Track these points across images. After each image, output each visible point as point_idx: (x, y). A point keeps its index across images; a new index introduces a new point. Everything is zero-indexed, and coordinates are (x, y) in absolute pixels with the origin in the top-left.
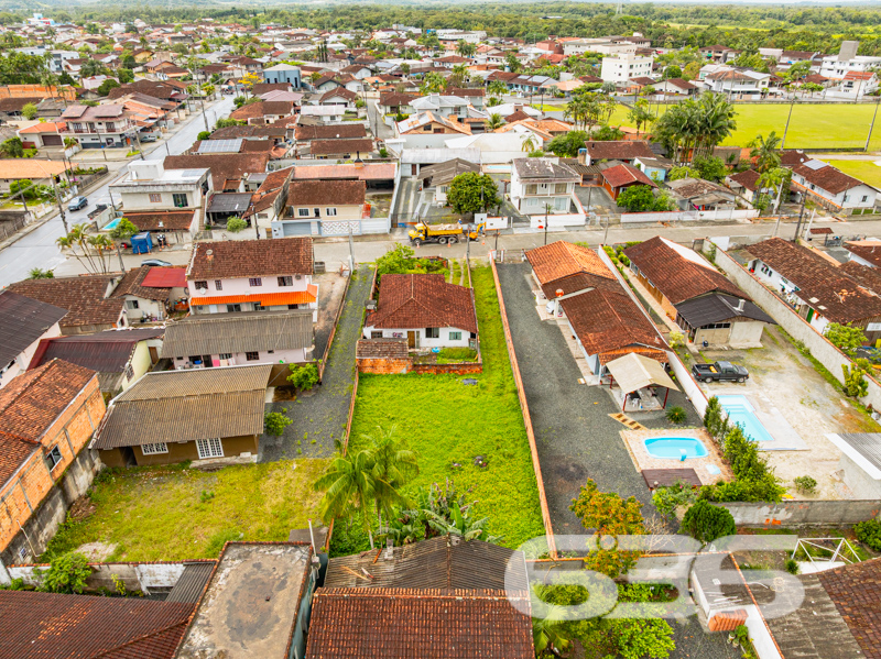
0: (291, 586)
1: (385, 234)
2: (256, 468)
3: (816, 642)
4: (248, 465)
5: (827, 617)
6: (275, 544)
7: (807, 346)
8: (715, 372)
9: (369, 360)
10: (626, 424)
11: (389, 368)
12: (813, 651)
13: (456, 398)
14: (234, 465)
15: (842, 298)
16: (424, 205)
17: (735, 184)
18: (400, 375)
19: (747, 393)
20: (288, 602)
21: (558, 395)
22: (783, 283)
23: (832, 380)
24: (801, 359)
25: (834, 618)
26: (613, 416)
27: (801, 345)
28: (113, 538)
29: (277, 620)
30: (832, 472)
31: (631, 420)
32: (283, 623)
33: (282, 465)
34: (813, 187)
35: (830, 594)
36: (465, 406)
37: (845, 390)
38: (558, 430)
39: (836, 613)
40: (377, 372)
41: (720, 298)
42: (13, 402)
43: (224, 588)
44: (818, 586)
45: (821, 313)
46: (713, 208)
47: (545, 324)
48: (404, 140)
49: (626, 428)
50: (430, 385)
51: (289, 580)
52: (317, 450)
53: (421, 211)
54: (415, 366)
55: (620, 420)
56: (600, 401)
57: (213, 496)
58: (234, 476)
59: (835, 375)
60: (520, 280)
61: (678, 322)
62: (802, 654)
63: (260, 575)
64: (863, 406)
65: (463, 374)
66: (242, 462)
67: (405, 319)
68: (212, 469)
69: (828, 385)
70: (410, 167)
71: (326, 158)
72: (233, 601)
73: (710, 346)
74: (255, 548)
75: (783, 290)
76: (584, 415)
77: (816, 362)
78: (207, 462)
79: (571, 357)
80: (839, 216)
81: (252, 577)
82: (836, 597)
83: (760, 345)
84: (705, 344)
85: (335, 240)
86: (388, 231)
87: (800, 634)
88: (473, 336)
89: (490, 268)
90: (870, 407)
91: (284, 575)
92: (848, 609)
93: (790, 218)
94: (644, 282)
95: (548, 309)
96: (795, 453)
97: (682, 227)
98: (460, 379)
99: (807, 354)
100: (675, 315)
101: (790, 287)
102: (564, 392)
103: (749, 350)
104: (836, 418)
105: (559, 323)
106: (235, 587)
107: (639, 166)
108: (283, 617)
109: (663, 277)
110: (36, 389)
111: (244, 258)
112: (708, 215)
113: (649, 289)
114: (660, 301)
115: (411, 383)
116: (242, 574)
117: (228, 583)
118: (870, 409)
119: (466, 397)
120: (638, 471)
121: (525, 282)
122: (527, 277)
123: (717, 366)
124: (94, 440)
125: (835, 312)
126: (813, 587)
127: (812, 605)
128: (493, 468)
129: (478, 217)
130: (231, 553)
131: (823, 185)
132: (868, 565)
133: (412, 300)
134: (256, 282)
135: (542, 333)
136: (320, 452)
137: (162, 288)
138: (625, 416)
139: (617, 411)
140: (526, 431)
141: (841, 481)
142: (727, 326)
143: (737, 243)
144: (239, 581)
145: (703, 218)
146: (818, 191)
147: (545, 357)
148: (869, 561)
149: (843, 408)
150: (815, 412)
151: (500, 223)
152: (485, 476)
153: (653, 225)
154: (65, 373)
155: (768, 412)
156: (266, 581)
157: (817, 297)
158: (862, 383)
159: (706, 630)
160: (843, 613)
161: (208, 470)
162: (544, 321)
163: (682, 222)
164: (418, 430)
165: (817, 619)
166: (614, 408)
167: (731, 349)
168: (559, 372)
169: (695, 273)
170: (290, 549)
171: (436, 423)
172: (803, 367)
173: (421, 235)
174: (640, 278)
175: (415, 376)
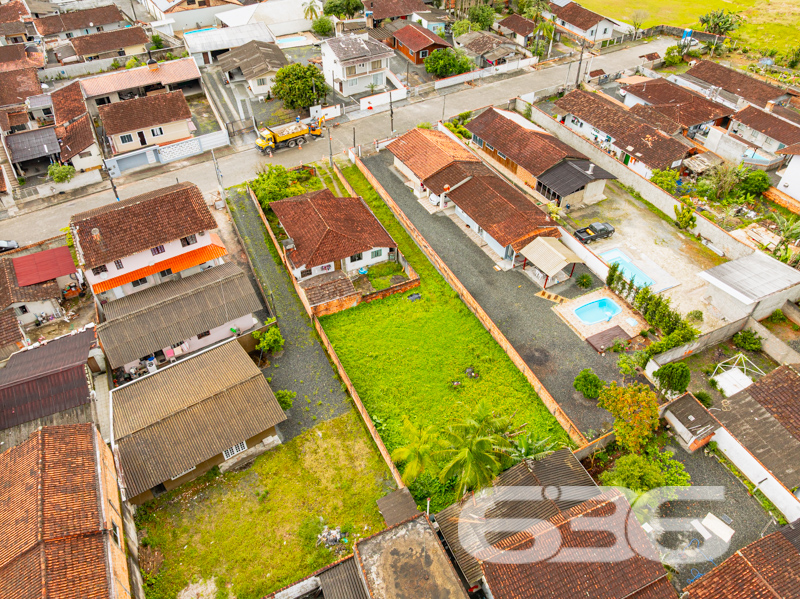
0: (436, 558)
1: (227, 147)
2: (285, 449)
3: (765, 439)
4: (277, 448)
5: (765, 419)
6: (396, 527)
7: (637, 190)
8: (593, 234)
9: (322, 304)
10: (552, 299)
11: (341, 306)
12: (766, 446)
13: (414, 317)
14: (264, 454)
15: (649, 143)
16: (243, 102)
17: (506, 30)
18: (352, 309)
19: (618, 245)
20: (444, 572)
21: (488, 288)
22: (596, 134)
23: (664, 217)
24: (636, 202)
25: (768, 418)
26: (539, 294)
27: (632, 191)
28: (205, 574)
29: (448, 592)
30: (702, 299)
31: (553, 295)
32: (454, 592)
33: (308, 437)
34: (563, 24)
35: (760, 402)
36: (426, 323)
37: (677, 224)
38: (507, 322)
39: (768, 415)
40: (331, 313)
41: (570, 163)
42: (43, 500)
43: (384, 586)
44: (750, 398)
45: (638, 159)
46: (504, 61)
47: (435, 217)
48: (172, 21)
49: (554, 303)
50: (385, 310)
51: (430, 553)
52: (328, 410)
53: (246, 112)
54: (364, 297)
55: (545, 297)
56: (522, 284)
57: (267, 493)
58: (270, 465)
59: (665, 212)
60: (386, 174)
61: (538, 190)
62: (762, 450)
63: (403, 560)
64: (692, 235)
65: (405, 292)
66: (267, 448)
67: (332, 251)
68: (245, 465)
69: (663, 222)
70: (201, 56)
71: (97, 57)
72: (400, 593)
73: (571, 208)
74: (380, 537)
75: (596, 139)
76: (518, 301)
77: (647, 203)
78: (235, 460)
79: (476, 246)
80: (592, 50)
81: (399, 565)
82: (764, 403)
83: (604, 197)
84: (568, 207)
85: (179, 165)
86: (228, 143)
87: (754, 437)
88: (391, 250)
89: (355, 167)
90: (699, 235)
91: (423, 550)
92: (774, 410)
93: (560, 60)
94: (493, 154)
95: (432, 202)
96: (673, 290)
97: (486, 85)
98: (405, 297)
99: (638, 197)
100: (535, 184)
101: (602, 136)
102: (490, 283)
103: (599, 204)
104: (682, 250)
105: (448, 213)
106: (392, 579)
107: (420, 22)
108: (449, 586)
109: (515, 150)
110: (51, 473)
111: (136, 227)
112: (502, 68)
113: (499, 160)
114: (514, 171)
115: (368, 314)
116: (388, 566)
117: (384, 580)
118: (699, 237)
119: (420, 314)
120: (583, 340)
121: (392, 174)
122: (391, 168)
123: (591, 228)
124: (122, 490)
125: (649, 158)
126: (747, 400)
127: (752, 414)
128: (486, 377)
129: (312, 110)
130: (364, 552)
131: (573, 22)
132: (775, 375)
133: (329, 231)
134: (158, 250)
135: (438, 227)
136: (332, 411)
137: (45, 282)
138: (548, 293)
139: (539, 289)
140: (489, 332)
141: (709, 304)
142: (583, 188)
143: (540, 96)
144: (391, 573)
145: (498, 72)
146: (569, 27)
147: (456, 252)
148: (774, 371)
149: (682, 241)
150: (667, 249)
151: (333, 112)
152: (483, 385)
153: (461, 87)
154: (63, 439)
155: (640, 259)
156: (412, 562)
157: (631, 145)
158: (692, 219)
159: (690, 452)
160: (772, 413)
161: (241, 468)
162: (434, 214)
163: (483, 79)
164: (405, 361)
165: (759, 422)
166: (535, 288)
167: (587, 206)
168: (476, 265)
169: (542, 143)
170: (410, 525)
171: (414, 348)
172: (641, 210)
173: (271, 144)
174: (486, 150)
175: (365, 306)
